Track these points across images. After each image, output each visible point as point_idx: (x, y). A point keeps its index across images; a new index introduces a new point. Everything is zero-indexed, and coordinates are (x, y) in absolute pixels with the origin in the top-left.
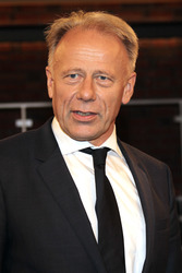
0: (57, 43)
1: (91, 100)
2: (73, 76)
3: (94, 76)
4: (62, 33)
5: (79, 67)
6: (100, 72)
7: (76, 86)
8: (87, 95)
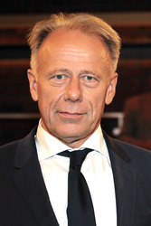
0: (39, 46)
1: (79, 100)
2: (59, 77)
3: (80, 76)
4: (44, 35)
5: (65, 67)
6: (87, 72)
7: (63, 87)
8: (74, 95)
